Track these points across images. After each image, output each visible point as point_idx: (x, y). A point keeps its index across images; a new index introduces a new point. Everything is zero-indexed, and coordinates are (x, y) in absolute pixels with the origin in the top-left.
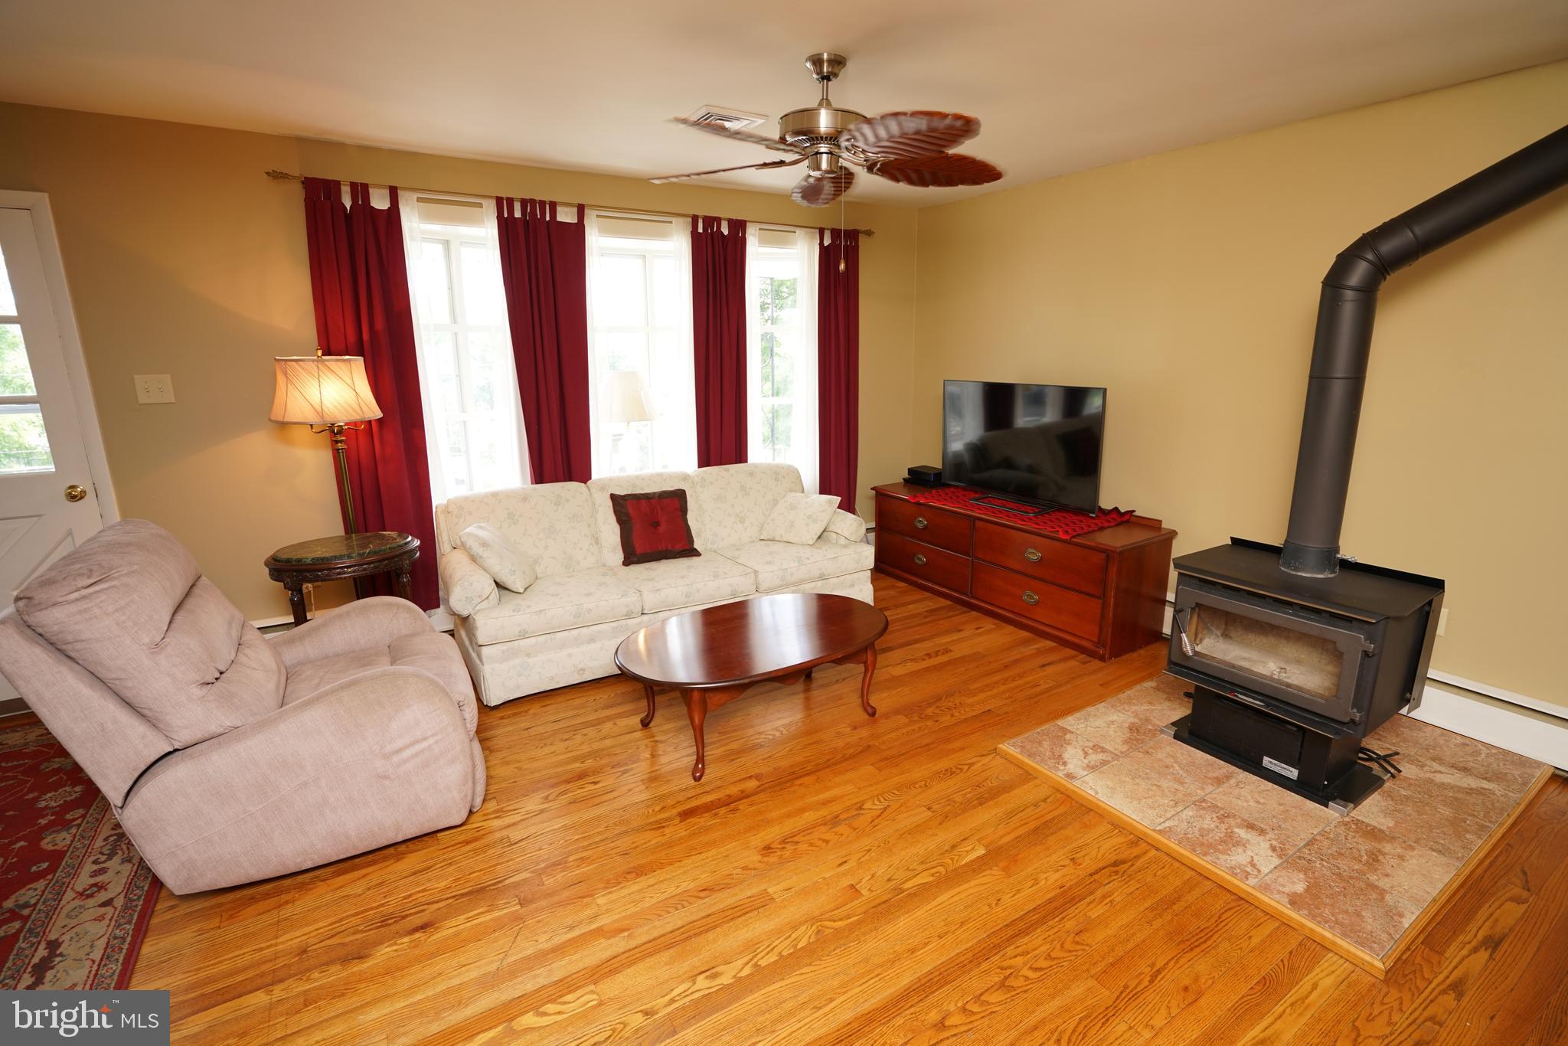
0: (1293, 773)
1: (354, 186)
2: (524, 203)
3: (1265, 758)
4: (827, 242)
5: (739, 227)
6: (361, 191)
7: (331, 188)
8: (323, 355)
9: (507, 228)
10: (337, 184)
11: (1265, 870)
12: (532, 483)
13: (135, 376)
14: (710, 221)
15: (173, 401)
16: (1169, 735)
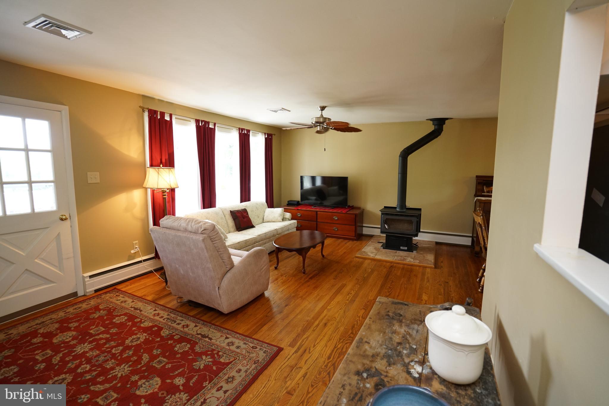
0: (406, 248)
1: (161, 112)
2: (202, 121)
3: (401, 247)
4: (266, 137)
5: (248, 131)
6: (163, 114)
7: (155, 112)
8: (162, 167)
9: (198, 128)
10: (157, 111)
11: (413, 261)
12: (201, 209)
13: (88, 173)
14: (242, 130)
15: (99, 182)
16: (382, 248)
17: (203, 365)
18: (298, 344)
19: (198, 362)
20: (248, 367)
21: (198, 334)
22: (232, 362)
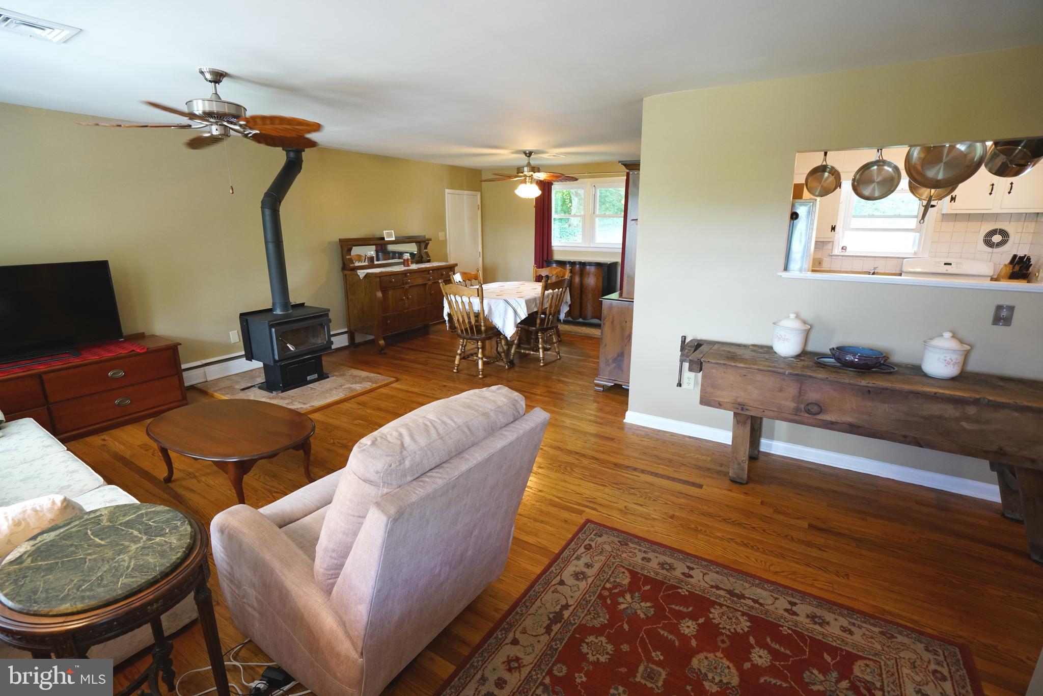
0: (316, 376)
3: (308, 377)
17: (642, 604)
18: (575, 506)
19: (636, 612)
20: (636, 551)
21: (548, 630)
22: (627, 569)
